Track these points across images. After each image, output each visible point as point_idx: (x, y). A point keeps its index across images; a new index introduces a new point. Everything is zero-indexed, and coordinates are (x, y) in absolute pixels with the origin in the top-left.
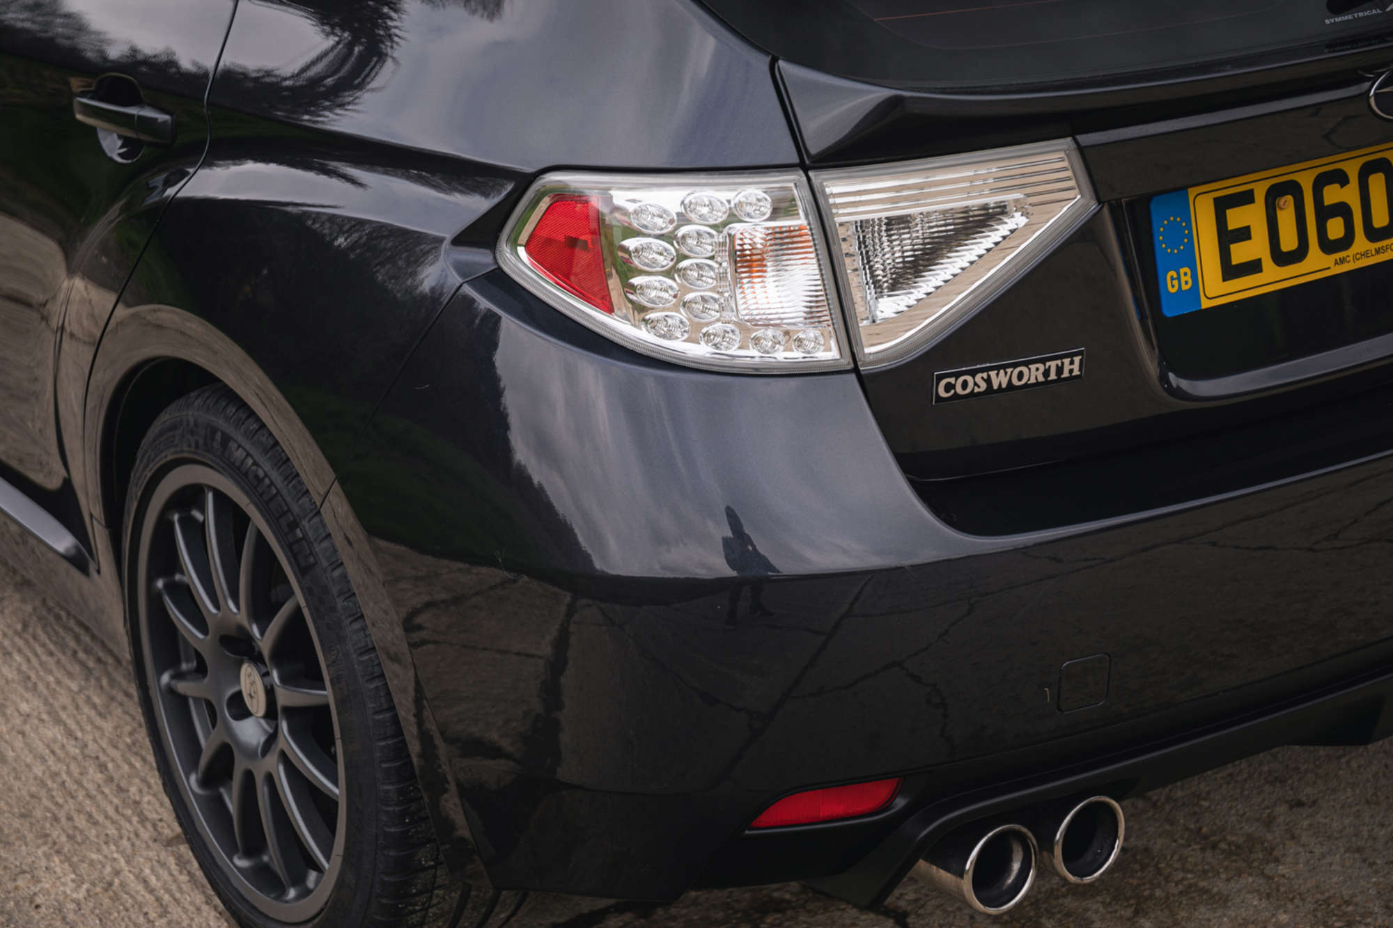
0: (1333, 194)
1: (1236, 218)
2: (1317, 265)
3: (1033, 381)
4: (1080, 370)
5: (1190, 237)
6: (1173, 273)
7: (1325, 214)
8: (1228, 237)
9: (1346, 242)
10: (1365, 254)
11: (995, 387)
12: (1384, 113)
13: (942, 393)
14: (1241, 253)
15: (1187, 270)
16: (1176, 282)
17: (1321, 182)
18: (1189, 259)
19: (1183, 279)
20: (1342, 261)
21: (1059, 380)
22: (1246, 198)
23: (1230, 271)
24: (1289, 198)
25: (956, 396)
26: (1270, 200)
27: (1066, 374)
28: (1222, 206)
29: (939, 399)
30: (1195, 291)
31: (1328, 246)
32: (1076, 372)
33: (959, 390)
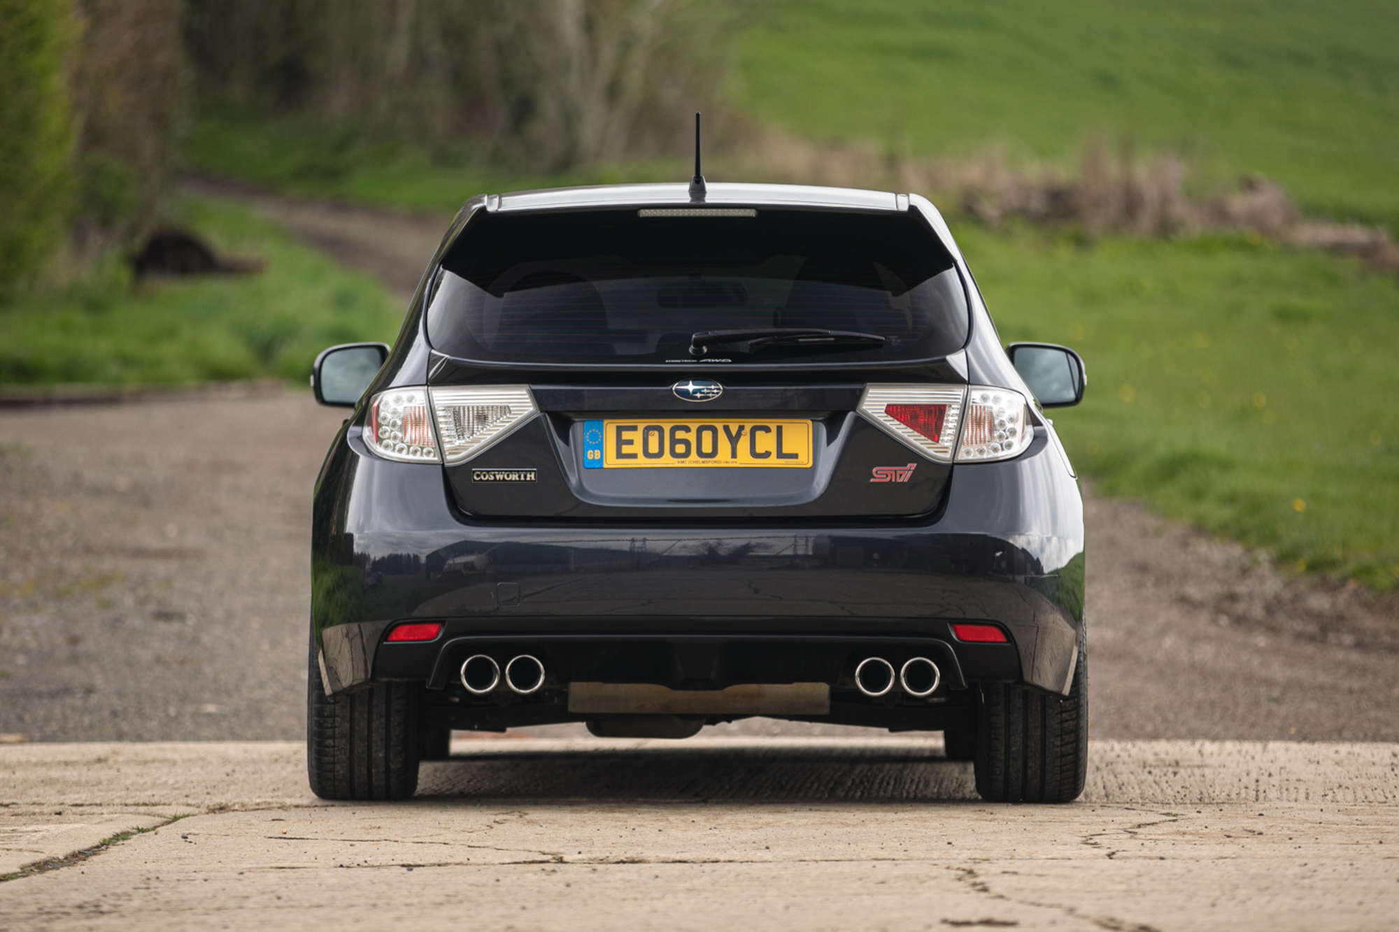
0: (680, 435)
1: (626, 435)
2: (667, 461)
3: (513, 479)
4: (535, 477)
5: (602, 439)
6: (592, 452)
7: (674, 442)
8: (620, 442)
9: (686, 454)
10: (697, 462)
11: (498, 479)
12: (681, 396)
13: (475, 478)
14: (626, 449)
15: (599, 451)
16: (592, 455)
17: (673, 430)
18: (600, 447)
19: (596, 455)
20: (683, 462)
21: (525, 480)
22: (634, 428)
23: (620, 455)
24: (656, 433)
25: (481, 480)
26: (646, 431)
27: (528, 479)
28: (620, 430)
29: (475, 480)
30: (601, 460)
31: (674, 454)
32: (533, 478)
33: (482, 477)
